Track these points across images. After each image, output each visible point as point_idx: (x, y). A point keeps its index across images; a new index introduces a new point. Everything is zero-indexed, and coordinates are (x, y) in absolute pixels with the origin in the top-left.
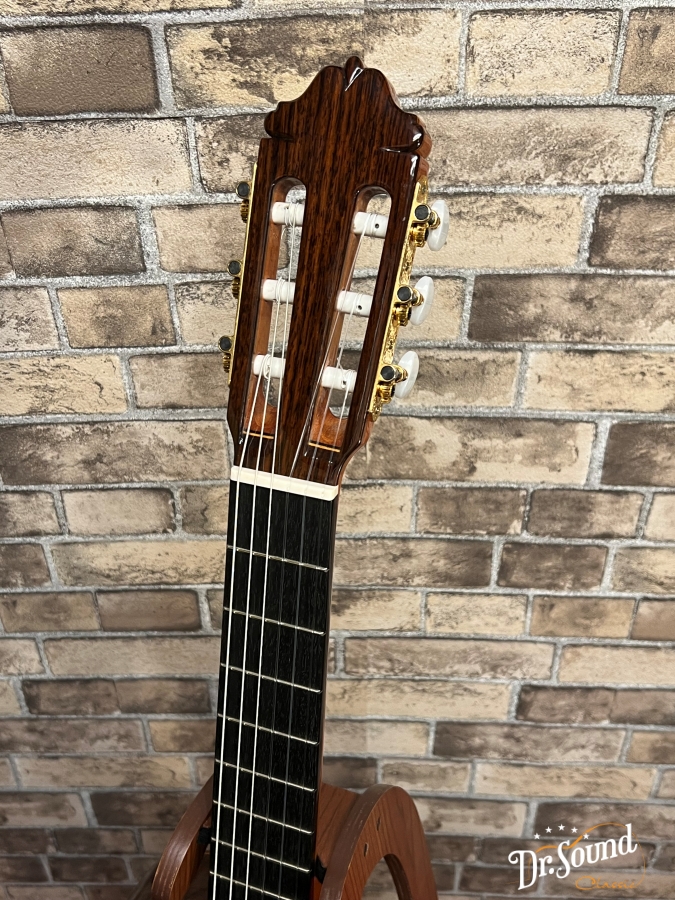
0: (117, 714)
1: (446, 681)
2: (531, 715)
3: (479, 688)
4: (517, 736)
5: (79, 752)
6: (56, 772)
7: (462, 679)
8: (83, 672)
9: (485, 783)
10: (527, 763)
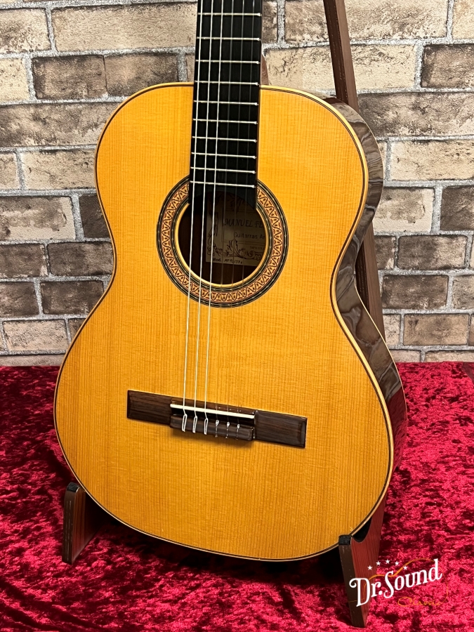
0: (105, 97)
1: (365, 45)
2: (433, 80)
3: (392, 52)
4: (422, 106)
5: (74, 144)
6: (54, 170)
7: (377, 42)
8: (81, 48)
9: (399, 166)
10: (433, 138)
